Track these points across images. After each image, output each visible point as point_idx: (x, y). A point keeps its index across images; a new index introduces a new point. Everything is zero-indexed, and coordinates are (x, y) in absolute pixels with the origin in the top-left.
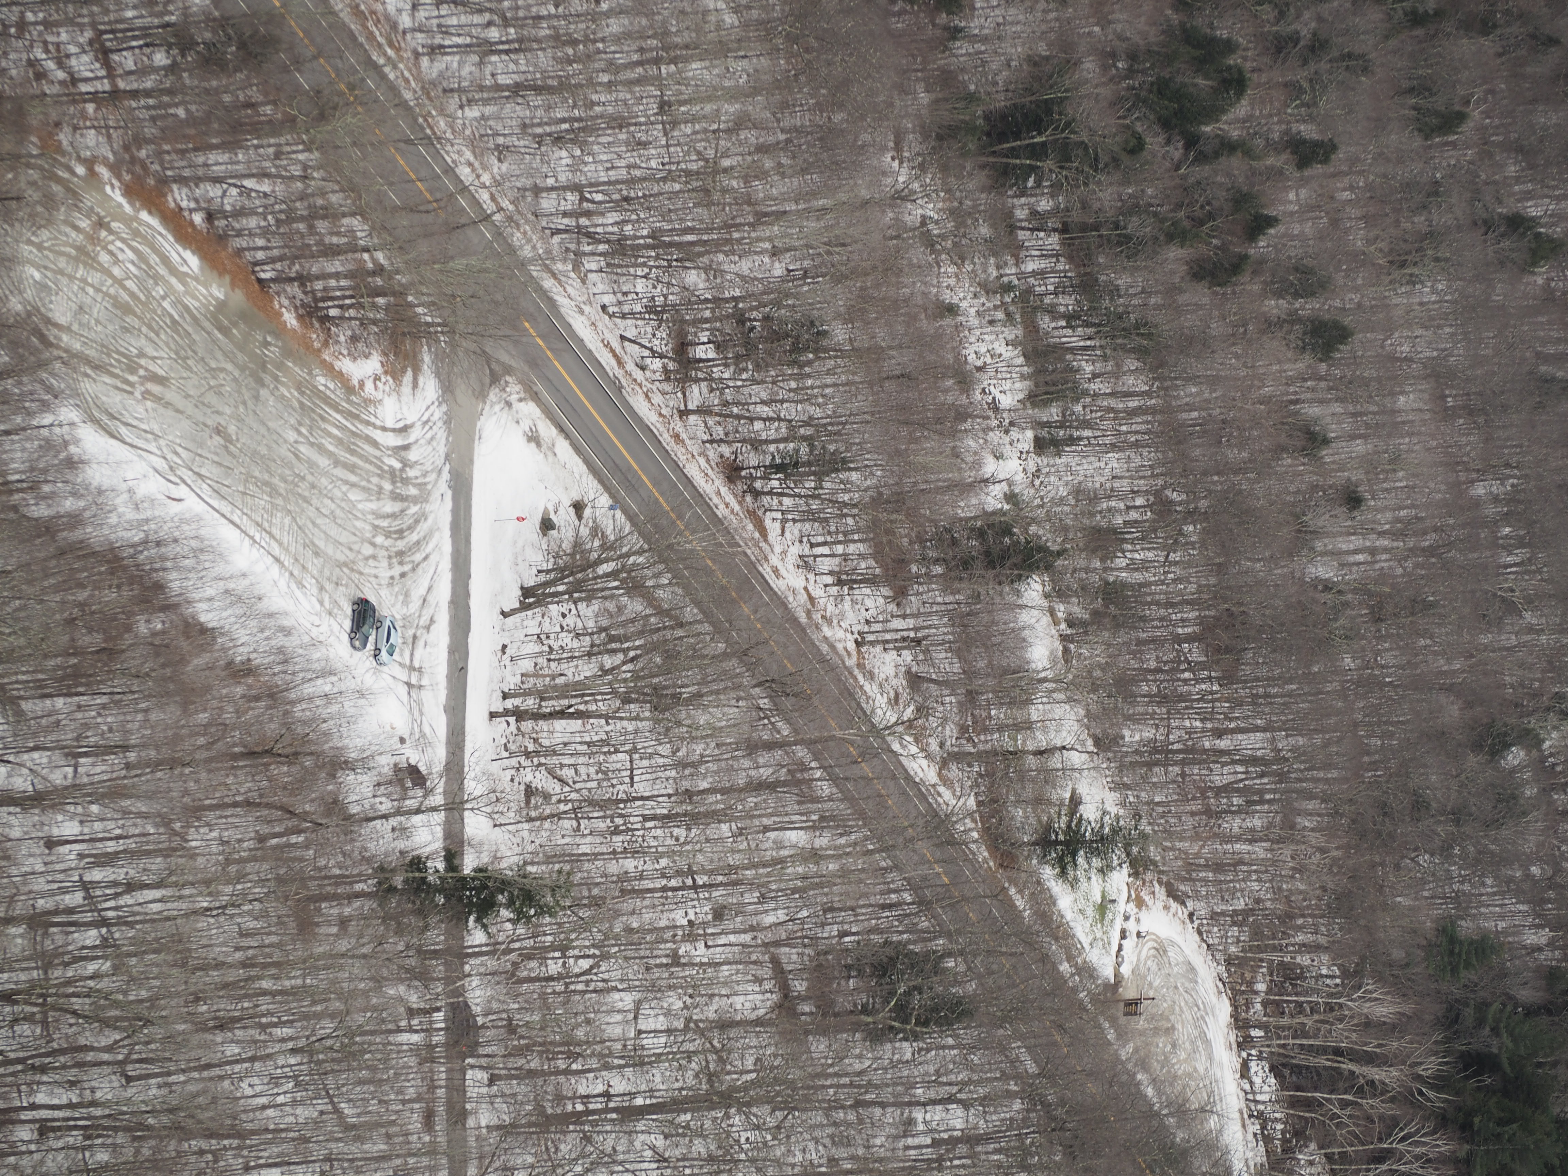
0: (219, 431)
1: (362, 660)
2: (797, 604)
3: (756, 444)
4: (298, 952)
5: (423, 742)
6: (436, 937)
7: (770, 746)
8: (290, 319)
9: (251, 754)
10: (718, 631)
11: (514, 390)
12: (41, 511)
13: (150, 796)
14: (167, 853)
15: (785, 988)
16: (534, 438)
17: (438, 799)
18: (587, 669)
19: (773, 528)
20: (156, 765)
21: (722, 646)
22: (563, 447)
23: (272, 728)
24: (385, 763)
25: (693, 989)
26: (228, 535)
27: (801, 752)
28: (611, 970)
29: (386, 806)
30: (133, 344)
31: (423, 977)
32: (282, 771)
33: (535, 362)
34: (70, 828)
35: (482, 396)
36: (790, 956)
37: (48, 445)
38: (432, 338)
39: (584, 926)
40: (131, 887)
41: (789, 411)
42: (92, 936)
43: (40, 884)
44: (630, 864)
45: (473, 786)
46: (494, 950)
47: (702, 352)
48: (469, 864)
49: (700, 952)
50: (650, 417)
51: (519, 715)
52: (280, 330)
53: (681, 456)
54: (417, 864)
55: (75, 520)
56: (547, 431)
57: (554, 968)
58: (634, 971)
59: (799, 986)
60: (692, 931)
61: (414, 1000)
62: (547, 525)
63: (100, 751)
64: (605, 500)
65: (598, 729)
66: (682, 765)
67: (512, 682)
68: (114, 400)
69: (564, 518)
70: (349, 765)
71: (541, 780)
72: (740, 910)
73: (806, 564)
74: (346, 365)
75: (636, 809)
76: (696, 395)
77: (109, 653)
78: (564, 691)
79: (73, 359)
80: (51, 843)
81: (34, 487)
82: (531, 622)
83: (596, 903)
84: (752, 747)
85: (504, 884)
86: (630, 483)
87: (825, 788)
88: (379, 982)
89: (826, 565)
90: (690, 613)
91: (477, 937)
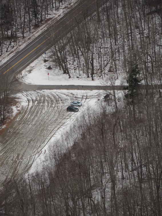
0: (29, 142)
2: (66, 11)
3: (30, 21)
4: (147, 123)
5: (99, 95)
6: (143, 91)
7: (99, 17)
8: (4, 127)
9: (102, 134)
10: (73, 29)
11: (19, 76)
12: (48, 182)
13: (112, 157)
14: (125, 152)
15: (154, 12)
16: (30, 71)
17: (112, 92)
18: (82, 59)
19: (49, 17)
20: (105, 155)
21: (76, 28)
22: (32, 65)
24: (104, 104)
25: (154, 33)
26: (53, 140)
27: (100, 9)
29: (114, 103)
30: (10, 162)
31: (152, 95)
32: (106, 127)
34: (120, 174)
35: (20, 83)
37: (33, 180)
38: (8, 94)
39: (140, 58)
40: (133, 160)
41: (22, 13)
42: (144, 169)
43: (132, 181)
44: (126, 48)
45: (109, 84)
46: (146, 78)
47: (10, 34)
50: (25, 45)
51: (93, 73)
52: (7, 129)
53: (34, 38)
54: (126, 96)
55: (50, 174)
56: (28, 68)
57: (150, 65)
58: (151, 47)
59: (154, 8)
60: (142, 33)
61: (157, 96)
62: (49, 68)
63: (102, 168)
64: (44, 55)
65: (96, 56)
66: (103, 37)
67: (85, 75)
68: (23, 166)
69: (48, 64)
70: (105, 112)
71: (107, 69)
72: (136, 23)
73: (57, 9)
74: (14, 114)
75: (114, 47)
76: (19, 34)
77: (80, 166)
78: (87, 64)
79: (14, 175)
80: (123, 178)
81: (43, 183)
82: (72, 71)
83: (135, 55)
84: (99, 20)
85: (131, 76)
86: (40, 49)
88: (153, 104)
89: (57, 4)
90: (69, 35)
91: (143, 82)
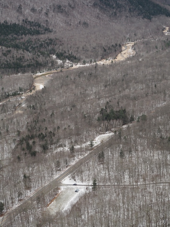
0: (64, 201)
1: (79, 192)
2: (75, 163)
3: (65, 165)
4: (98, 196)
5: (84, 188)
6: (97, 187)
7: (85, 165)
8: (56, 196)
9: (85, 199)
10: (77, 168)
11: (61, 181)
12: (69, 213)
13: (88, 206)
14: (92, 204)
15: (101, 164)
16: (64, 180)
17: (88, 187)
18: (80, 177)
19: (71, 164)
20: (86, 205)
22: (65, 178)
23: (84, 198)
24: (86, 190)
25: (101, 170)
26: (71, 200)
27: (85, 163)
28: (100, 175)
29: (89, 190)
30: (58, 206)
31: (100, 188)
32: (86, 197)
33: (59, 180)
34: (90, 211)
35: (62, 183)
36: (99, 163)
37: (65, 212)
38: (58, 187)
39: (97, 177)
40: (94, 207)
41: (63, 163)
42: (97, 209)
43: (94, 213)
44: (93, 174)
45: (87, 184)
46: (98, 183)
47: (59, 169)
48: (93, 185)
49: (98, 169)
50: (63, 172)
51: (83, 181)
52: (57, 197)
53: (66, 170)
54: (92, 188)
55: (70, 210)
56: (64, 179)
57: (99, 179)
58: (100, 174)
59: (101, 163)
60: (97, 170)
61: (101, 188)
62: (70, 179)
63: (85, 209)
64: (69, 175)
65: (84, 176)
66: (86, 171)
67: (81, 182)
68: (62, 208)
69: (70, 178)
70: (86, 192)
71: (87, 180)
72: (96, 167)
73: (73, 162)
74: (60, 192)
75: (89, 173)
76: (62, 169)
77: (78, 208)
78: (81, 178)
79: (59, 210)
80: (91, 212)
81: (67, 213)
82: (77, 180)
83: (95, 176)
84: (85, 166)
85: (94, 182)
86: (68, 174)
87: (88, 161)
88: (100, 191)
89: (73, 161)
90: (76, 170)
91: (97, 184)
